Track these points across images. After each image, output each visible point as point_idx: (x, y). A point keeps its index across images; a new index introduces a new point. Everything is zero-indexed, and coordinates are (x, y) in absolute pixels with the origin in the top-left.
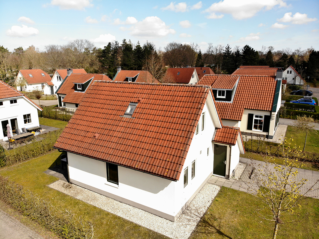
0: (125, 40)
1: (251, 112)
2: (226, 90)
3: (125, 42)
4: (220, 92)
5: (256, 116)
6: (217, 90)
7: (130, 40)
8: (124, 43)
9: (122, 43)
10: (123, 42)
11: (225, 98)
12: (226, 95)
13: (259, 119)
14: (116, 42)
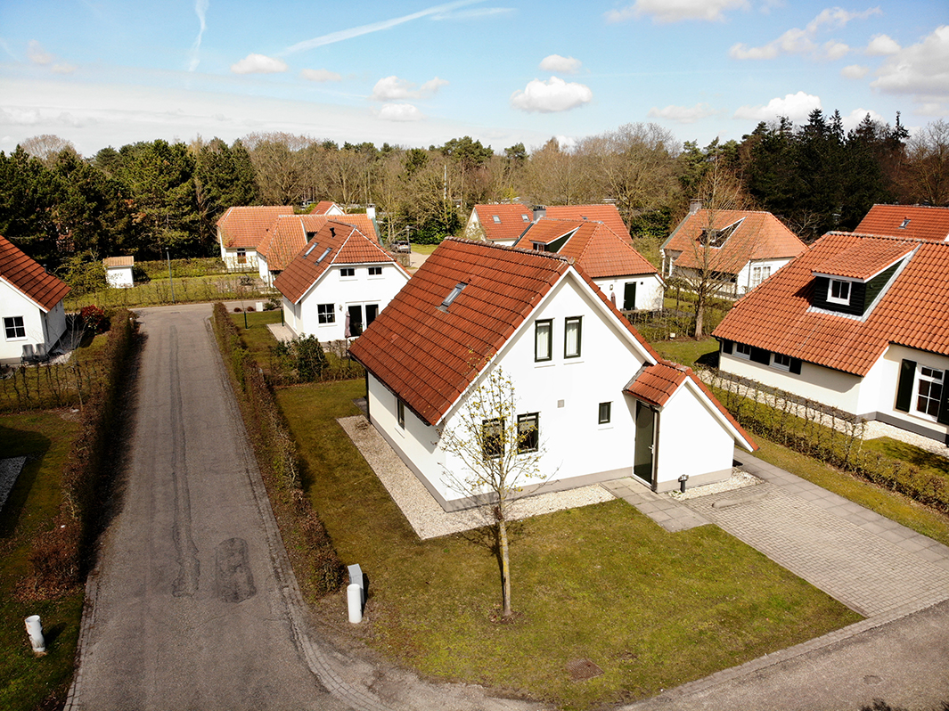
0: (817, 113)
1: (911, 356)
2: (853, 282)
3: (819, 118)
4: (836, 284)
5: (925, 372)
6: (829, 279)
7: (837, 112)
8: (814, 123)
9: (809, 123)
10: (810, 118)
11: (848, 304)
12: (851, 297)
13: (930, 379)
14: (783, 122)
